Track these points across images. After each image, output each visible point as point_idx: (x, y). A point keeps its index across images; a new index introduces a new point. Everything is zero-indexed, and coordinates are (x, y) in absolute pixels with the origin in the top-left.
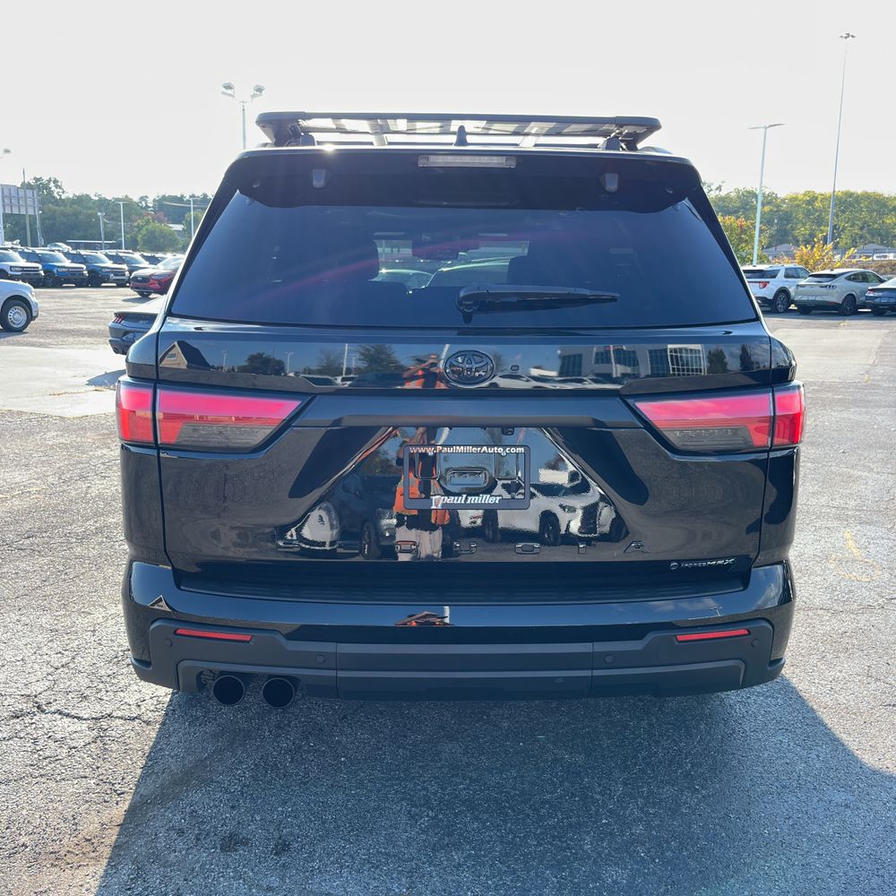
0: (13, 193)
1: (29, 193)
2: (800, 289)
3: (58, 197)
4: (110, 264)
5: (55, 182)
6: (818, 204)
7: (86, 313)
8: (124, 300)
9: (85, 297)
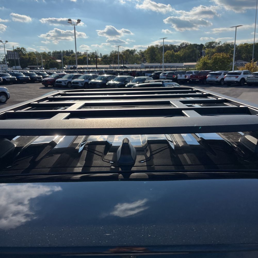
0: (11, 53)
1: (15, 53)
2: (249, 78)
3: (25, 53)
4: (37, 76)
5: (24, 49)
6: (249, 47)
7: (27, 94)
8: (40, 88)
9: (28, 87)
